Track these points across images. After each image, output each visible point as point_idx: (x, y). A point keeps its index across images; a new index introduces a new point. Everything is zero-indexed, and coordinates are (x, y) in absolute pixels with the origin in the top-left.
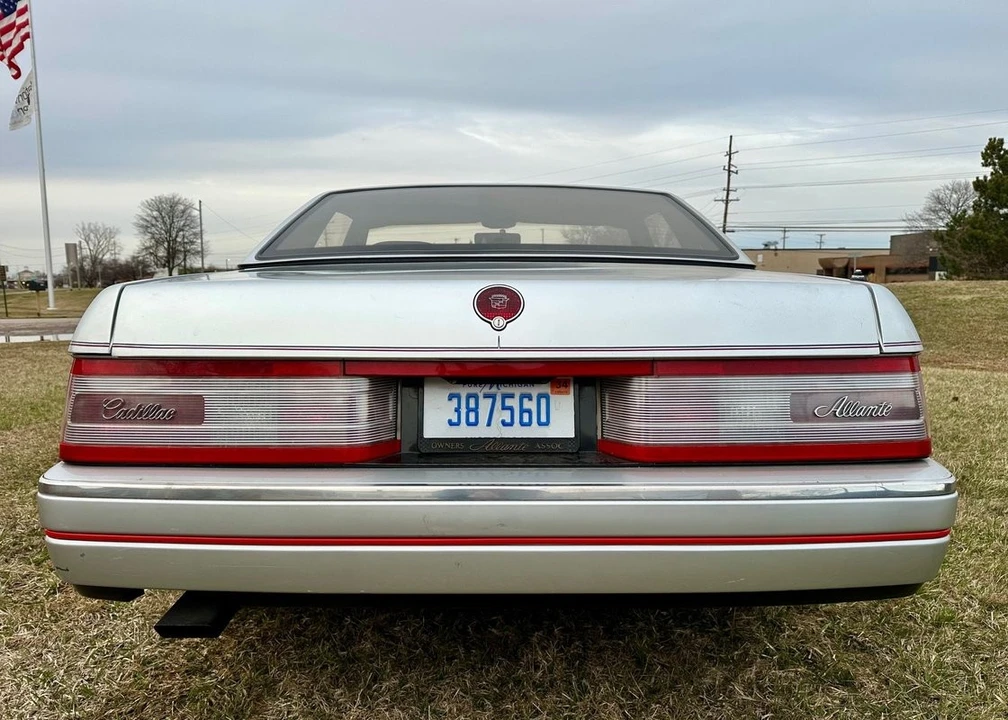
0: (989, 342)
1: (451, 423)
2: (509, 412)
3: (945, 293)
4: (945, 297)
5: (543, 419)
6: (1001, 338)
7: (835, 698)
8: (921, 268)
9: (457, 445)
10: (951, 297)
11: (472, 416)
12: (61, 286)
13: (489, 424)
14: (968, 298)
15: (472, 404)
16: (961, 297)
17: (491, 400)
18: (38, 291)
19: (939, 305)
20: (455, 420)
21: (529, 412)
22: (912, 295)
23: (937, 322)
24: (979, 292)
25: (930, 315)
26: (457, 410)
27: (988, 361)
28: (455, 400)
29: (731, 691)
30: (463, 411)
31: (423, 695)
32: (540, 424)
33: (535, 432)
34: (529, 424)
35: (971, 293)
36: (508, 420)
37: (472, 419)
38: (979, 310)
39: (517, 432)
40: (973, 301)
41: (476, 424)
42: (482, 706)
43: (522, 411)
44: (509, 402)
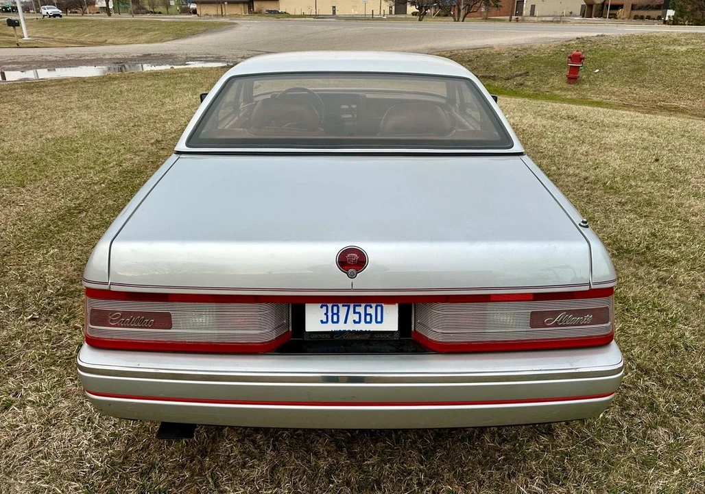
0: (692, 86)
1: (322, 322)
2: (358, 315)
3: (669, 44)
4: (668, 47)
5: (379, 320)
6: (701, 84)
7: (541, 444)
8: (657, 6)
9: (326, 335)
10: (672, 48)
11: (335, 317)
12: (28, 12)
13: (345, 322)
14: (684, 49)
15: (335, 311)
16: (679, 48)
17: (347, 308)
18: (14, 27)
19: (663, 55)
20: (325, 320)
21: (370, 315)
22: (645, 45)
23: (659, 68)
24: (693, 44)
25: (656, 63)
26: (326, 314)
27: (689, 102)
28: (325, 308)
29: (483, 439)
30: (330, 314)
31: (308, 438)
32: (377, 322)
33: (374, 327)
34: (370, 322)
35: (688, 44)
36: (357, 320)
37: (335, 320)
38: (690, 60)
39: (363, 327)
40: (687, 52)
41: (337, 322)
42: (342, 451)
43: (366, 314)
44: (358, 309)
